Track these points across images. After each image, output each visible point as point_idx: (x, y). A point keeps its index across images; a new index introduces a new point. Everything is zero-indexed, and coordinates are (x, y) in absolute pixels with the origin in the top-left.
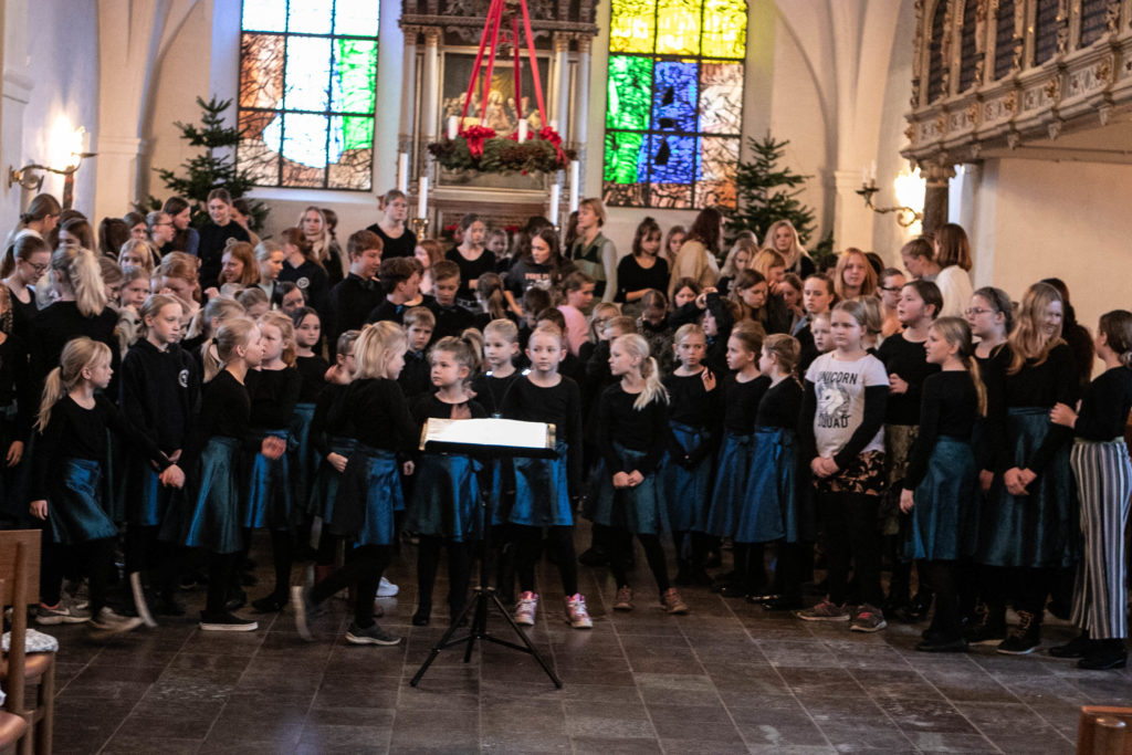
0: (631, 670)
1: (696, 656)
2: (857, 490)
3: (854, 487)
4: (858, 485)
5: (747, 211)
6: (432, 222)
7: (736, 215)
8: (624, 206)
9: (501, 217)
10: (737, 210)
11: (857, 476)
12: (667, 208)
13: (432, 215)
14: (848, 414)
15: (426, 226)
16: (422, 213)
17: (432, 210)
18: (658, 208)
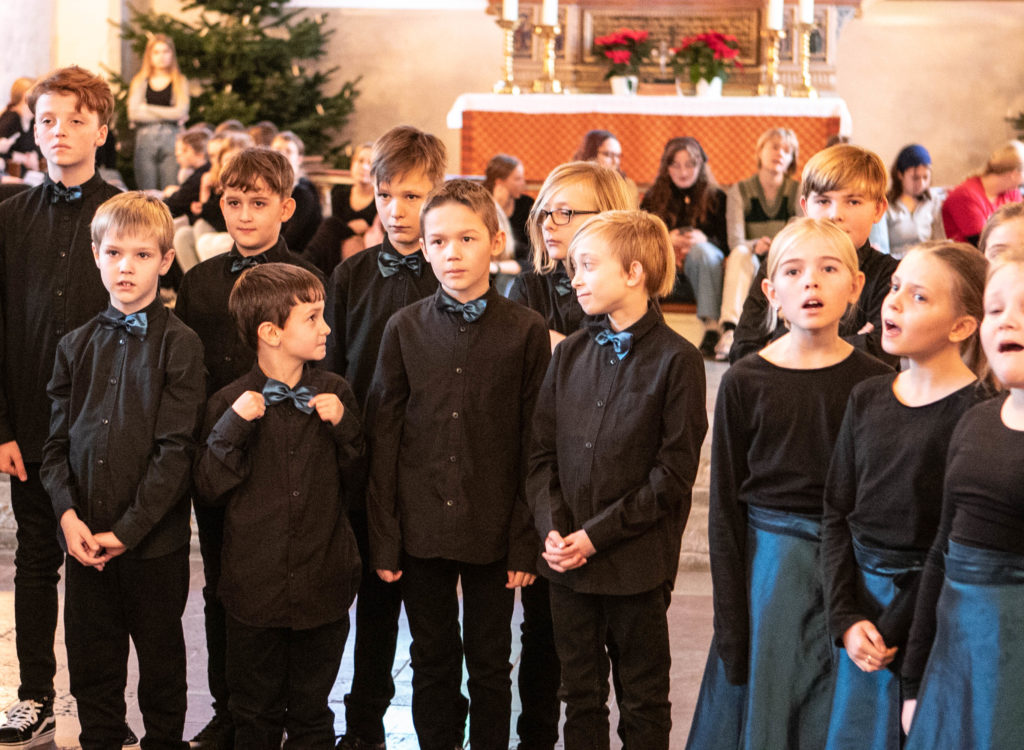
6: (572, 31)
16: (550, 18)
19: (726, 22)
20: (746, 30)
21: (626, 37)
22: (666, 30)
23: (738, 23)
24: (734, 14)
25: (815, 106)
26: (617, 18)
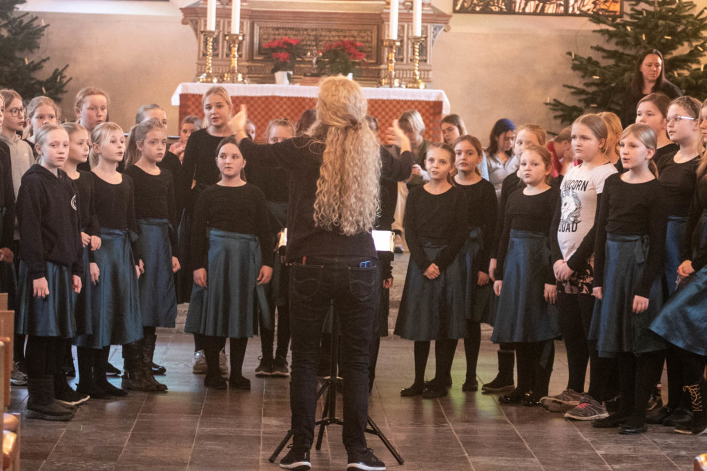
0: (467, 455)
1: (528, 448)
2: (584, 292)
3: (581, 288)
4: (585, 286)
5: (632, 16)
6: (248, 38)
7: (618, 20)
8: (480, 12)
9: (330, 30)
10: (621, 16)
11: (584, 279)
12: (534, 13)
13: (247, 30)
14: (579, 219)
15: (240, 43)
16: (235, 29)
17: (247, 24)
18: (524, 13)
19: (356, 34)
20: (369, 39)
21: (286, 43)
22: (312, 38)
23: (363, 34)
24: (360, 27)
25: (423, 93)
26: (278, 29)
